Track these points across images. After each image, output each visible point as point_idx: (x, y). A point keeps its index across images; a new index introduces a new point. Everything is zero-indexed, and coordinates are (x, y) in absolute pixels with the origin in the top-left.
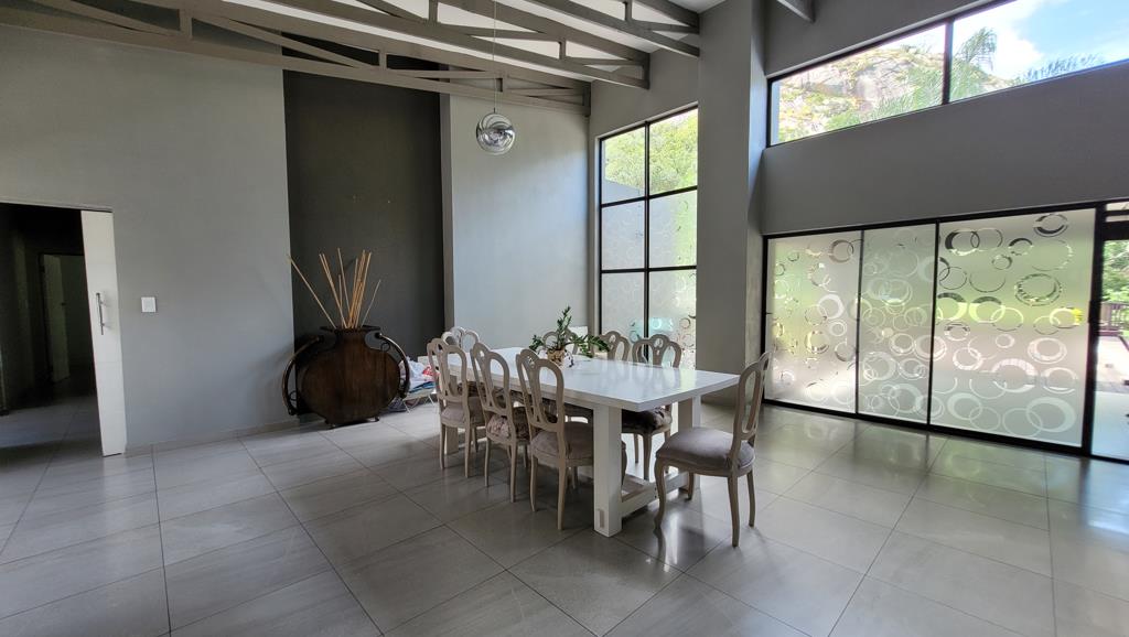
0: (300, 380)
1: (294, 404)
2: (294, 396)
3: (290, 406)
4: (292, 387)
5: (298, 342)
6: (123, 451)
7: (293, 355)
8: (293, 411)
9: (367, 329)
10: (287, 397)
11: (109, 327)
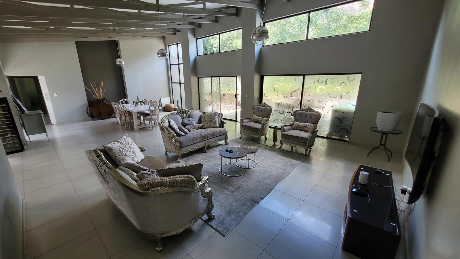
0: (90, 110)
1: (90, 115)
2: (89, 113)
3: (89, 115)
4: (89, 112)
5: (88, 102)
6: (56, 123)
7: (88, 105)
8: (90, 117)
9: (104, 99)
10: (88, 114)
11: (48, 100)
